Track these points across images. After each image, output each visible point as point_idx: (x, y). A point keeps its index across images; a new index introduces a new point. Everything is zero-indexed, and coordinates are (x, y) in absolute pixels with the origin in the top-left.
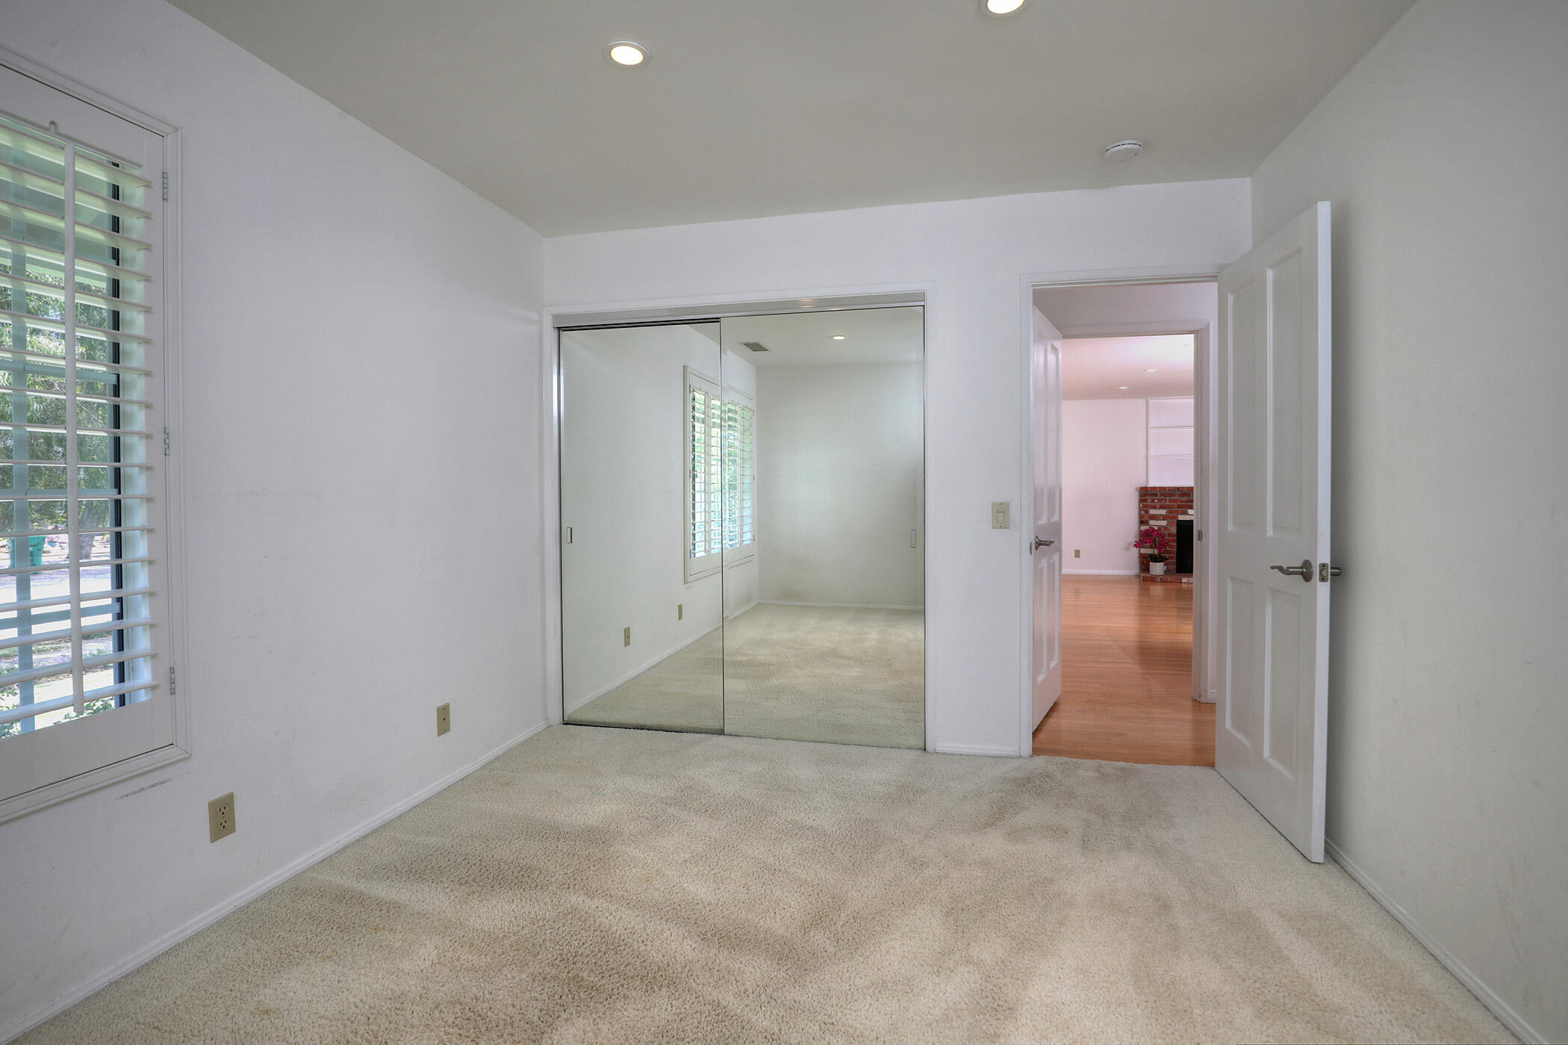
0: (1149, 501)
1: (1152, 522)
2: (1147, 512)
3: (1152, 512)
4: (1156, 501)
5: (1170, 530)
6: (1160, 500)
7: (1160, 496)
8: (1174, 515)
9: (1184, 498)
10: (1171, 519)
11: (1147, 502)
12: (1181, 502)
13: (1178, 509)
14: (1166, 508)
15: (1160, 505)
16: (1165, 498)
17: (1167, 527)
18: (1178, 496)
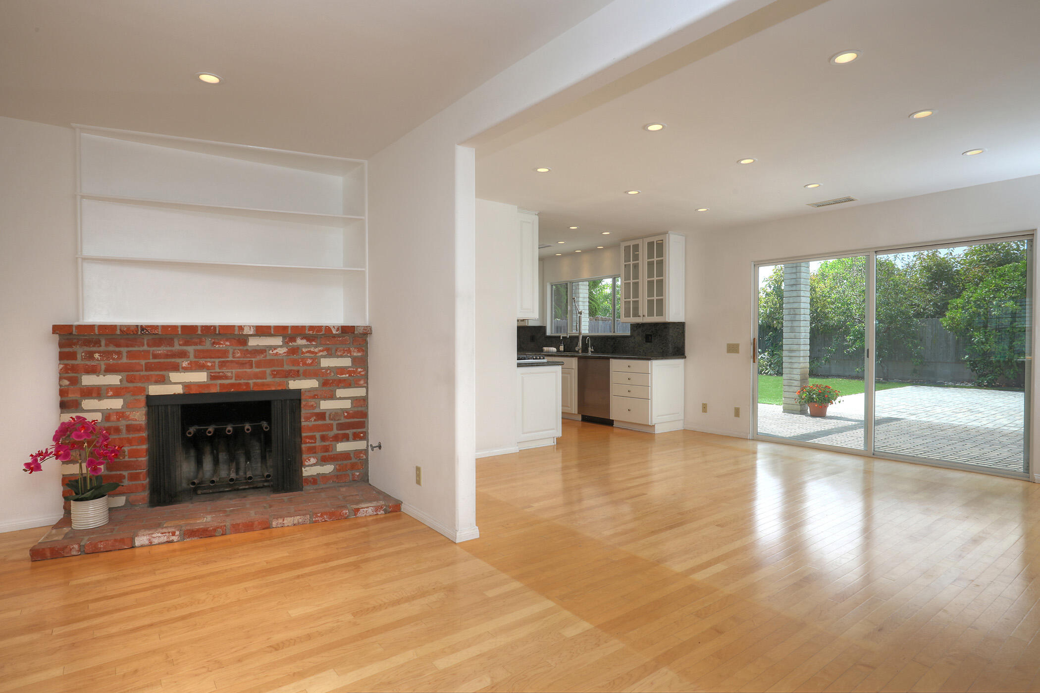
0: (79, 356)
1: (87, 404)
2: (75, 381)
3: (88, 380)
4: (97, 356)
5: (131, 417)
6: (106, 354)
7: (106, 345)
8: (139, 385)
9: (160, 348)
10: (133, 395)
11: (76, 359)
12: (155, 356)
13: (147, 373)
14: (122, 371)
15: (105, 364)
16: (117, 349)
17: (123, 413)
18: (148, 345)
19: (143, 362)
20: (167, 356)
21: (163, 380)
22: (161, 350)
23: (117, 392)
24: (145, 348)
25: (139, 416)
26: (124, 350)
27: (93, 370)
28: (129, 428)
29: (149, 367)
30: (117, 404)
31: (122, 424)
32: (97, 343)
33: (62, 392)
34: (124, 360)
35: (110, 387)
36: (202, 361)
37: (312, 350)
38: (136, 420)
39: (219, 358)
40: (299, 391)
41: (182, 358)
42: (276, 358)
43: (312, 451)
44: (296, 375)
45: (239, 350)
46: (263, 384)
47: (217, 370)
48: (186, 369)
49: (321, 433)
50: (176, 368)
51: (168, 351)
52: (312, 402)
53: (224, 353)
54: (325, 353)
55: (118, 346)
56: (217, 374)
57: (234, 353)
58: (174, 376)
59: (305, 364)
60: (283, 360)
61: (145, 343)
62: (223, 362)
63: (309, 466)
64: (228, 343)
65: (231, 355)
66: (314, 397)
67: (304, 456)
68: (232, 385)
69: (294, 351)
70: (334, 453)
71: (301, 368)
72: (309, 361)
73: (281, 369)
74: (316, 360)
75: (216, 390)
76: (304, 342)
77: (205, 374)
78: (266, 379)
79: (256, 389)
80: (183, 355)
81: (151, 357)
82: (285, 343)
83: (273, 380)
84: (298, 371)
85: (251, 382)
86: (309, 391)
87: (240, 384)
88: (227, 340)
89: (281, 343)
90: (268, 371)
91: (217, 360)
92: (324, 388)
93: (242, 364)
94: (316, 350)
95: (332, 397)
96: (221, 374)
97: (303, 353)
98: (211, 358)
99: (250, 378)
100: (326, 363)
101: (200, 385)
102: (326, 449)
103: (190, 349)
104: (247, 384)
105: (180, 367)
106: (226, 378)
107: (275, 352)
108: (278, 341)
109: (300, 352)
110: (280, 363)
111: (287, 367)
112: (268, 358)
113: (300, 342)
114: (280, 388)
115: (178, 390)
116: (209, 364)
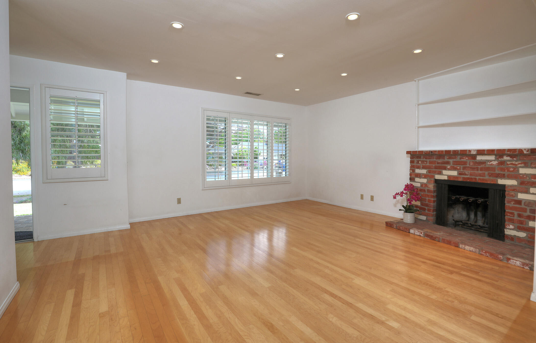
1: (416, 179)
2: (414, 171)
4: (420, 162)
5: (429, 186)
6: (423, 162)
7: (423, 158)
8: (432, 174)
9: (439, 160)
10: (430, 178)
11: (414, 163)
12: (438, 163)
13: (435, 170)
14: (427, 169)
15: (422, 165)
16: (426, 160)
17: (427, 184)
18: (436, 159)
19: (434, 165)
20: (442, 163)
21: (440, 173)
22: (440, 161)
23: (425, 176)
24: (435, 160)
25: (431, 186)
26: (428, 160)
27: (418, 168)
28: (429, 191)
29: (436, 168)
30: (425, 181)
31: (426, 189)
32: (420, 158)
33: (410, 175)
34: (428, 164)
35: (423, 174)
36: (455, 166)
37: (514, 163)
38: (430, 188)
39: (463, 165)
40: (504, 186)
41: (447, 164)
42: (491, 166)
43: (512, 221)
44: (503, 177)
45: (472, 162)
46: (483, 180)
47: (462, 171)
48: (449, 169)
49: (518, 212)
50: (445, 169)
51: (442, 161)
52: (512, 193)
53: (465, 163)
54: (523, 165)
55: (426, 159)
56: (462, 173)
57: (469, 163)
58: (444, 172)
59: (508, 171)
60: (495, 168)
61: (435, 158)
62: (465, 167)
63: (509, 229)
64: (467, 158)
65: (468, 164)
66: (514, 190)
67: (506, 223)
68: (468, 178)
69: (502, 163)
70: (526, 226)
71: (506, 173)
72: (512, 169)
73: (493, 172)
74: (516, 169)
75: (461, 180)
76: (508, 158)
77: (456, 172)
78: (485, 177)
79: (480, 181)
80: (448, 163)
81: (436, 164)
82: (496, 159)
83: (489, 178)
84: (504, 175)
85: (477, 178)
86: (511, 187)
87: (472, 178)
88: (466, 157)
89: (494, 159)
90: (486, 173)
91: (462, 166)
92: (521, 186)
93: (473, 169)
94: (517, 163)
95: (527, 192)
96: (463, 173)
97: (508, 164)
98: (459, 165)
99: (477, 176)
100: (523, 171)
101: (454, 177)
102: (521, 222)
103: (451, 161)
104: (476, 179)
105: (447, 168)
106: (466, 174)
107: (491, 163)
108: (492, 158)
109: (506, 164)
110: (494, 169)
111: (497, 172)
112: (487, 166)
113: (505, 158)
114: (492, 183)
115: (446, 178)
116: (458, 168)
